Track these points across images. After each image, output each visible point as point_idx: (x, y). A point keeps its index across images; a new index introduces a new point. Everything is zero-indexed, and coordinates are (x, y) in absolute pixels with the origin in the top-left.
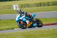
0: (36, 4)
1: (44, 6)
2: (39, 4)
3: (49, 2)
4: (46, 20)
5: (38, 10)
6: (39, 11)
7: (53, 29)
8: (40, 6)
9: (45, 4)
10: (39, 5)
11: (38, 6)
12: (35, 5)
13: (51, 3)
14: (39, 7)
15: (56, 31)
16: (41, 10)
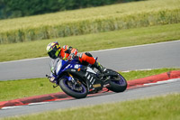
0: (8, 35)
1: (33, 39)
2: (17, 34)
3: (46, 28)
4: (42, 85)
5: (14, 52)
6: (18, 56)
7: (66, 110)
8: (22, 41)
9: (36, 33)
10: (18, 38)
11: (14, 41)
12: (5, 37)
13: (56, 30)
14: (19, 45)
15: (75, 116)
16: (25, 53)
